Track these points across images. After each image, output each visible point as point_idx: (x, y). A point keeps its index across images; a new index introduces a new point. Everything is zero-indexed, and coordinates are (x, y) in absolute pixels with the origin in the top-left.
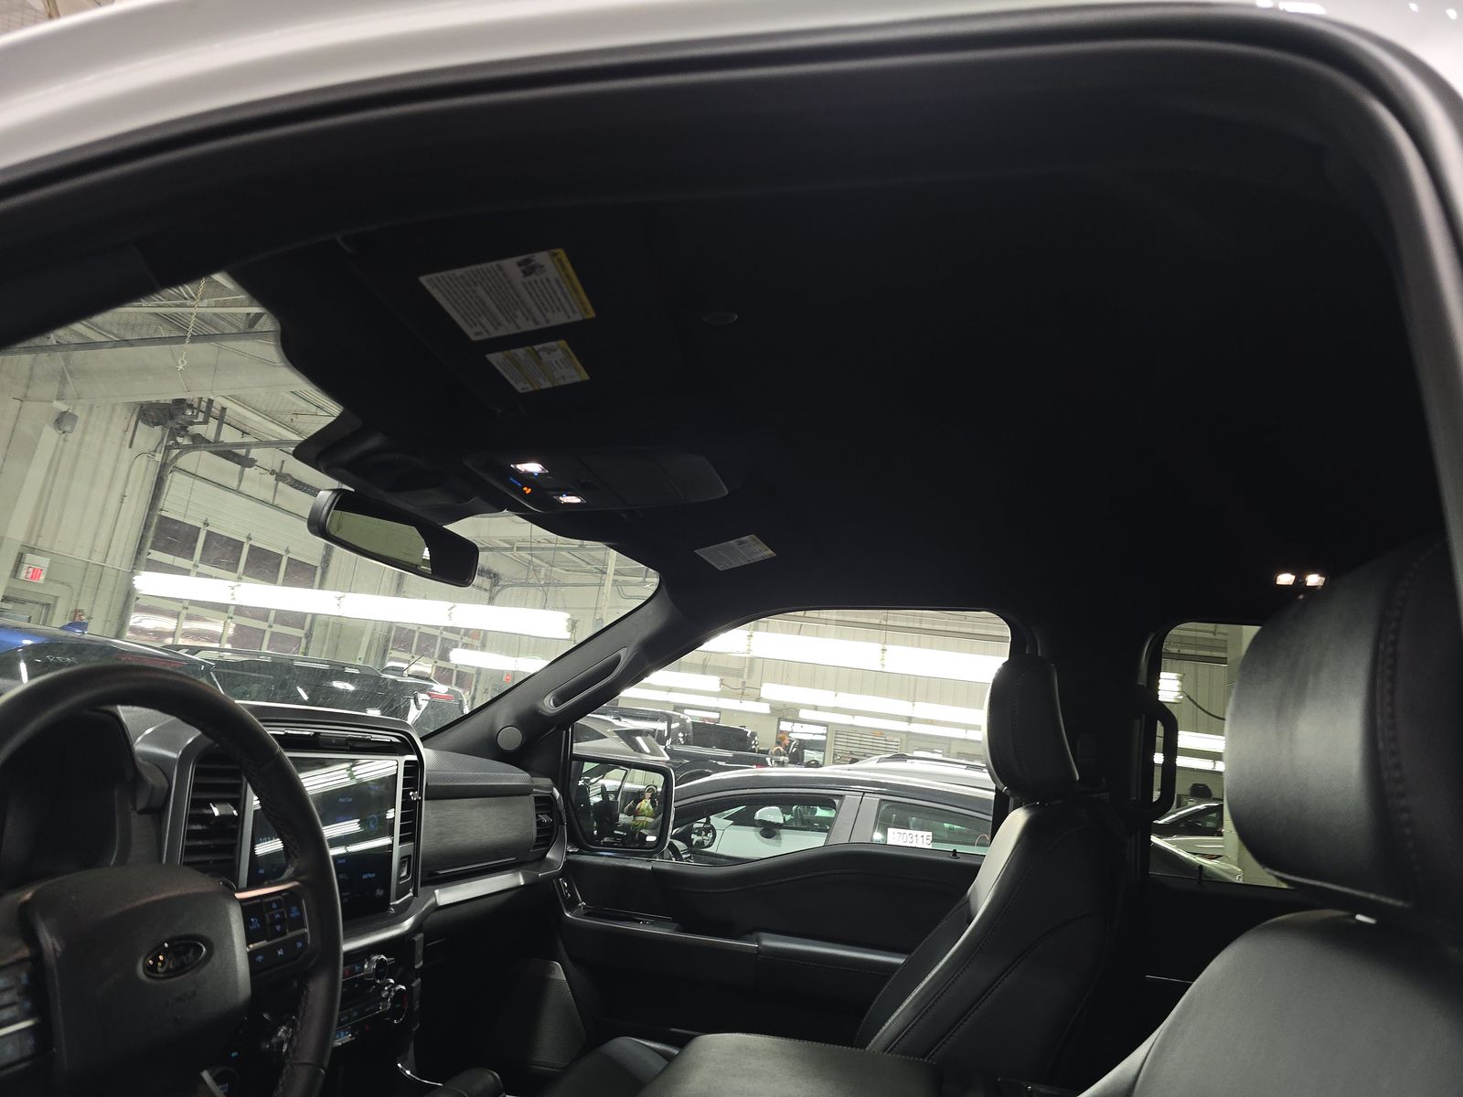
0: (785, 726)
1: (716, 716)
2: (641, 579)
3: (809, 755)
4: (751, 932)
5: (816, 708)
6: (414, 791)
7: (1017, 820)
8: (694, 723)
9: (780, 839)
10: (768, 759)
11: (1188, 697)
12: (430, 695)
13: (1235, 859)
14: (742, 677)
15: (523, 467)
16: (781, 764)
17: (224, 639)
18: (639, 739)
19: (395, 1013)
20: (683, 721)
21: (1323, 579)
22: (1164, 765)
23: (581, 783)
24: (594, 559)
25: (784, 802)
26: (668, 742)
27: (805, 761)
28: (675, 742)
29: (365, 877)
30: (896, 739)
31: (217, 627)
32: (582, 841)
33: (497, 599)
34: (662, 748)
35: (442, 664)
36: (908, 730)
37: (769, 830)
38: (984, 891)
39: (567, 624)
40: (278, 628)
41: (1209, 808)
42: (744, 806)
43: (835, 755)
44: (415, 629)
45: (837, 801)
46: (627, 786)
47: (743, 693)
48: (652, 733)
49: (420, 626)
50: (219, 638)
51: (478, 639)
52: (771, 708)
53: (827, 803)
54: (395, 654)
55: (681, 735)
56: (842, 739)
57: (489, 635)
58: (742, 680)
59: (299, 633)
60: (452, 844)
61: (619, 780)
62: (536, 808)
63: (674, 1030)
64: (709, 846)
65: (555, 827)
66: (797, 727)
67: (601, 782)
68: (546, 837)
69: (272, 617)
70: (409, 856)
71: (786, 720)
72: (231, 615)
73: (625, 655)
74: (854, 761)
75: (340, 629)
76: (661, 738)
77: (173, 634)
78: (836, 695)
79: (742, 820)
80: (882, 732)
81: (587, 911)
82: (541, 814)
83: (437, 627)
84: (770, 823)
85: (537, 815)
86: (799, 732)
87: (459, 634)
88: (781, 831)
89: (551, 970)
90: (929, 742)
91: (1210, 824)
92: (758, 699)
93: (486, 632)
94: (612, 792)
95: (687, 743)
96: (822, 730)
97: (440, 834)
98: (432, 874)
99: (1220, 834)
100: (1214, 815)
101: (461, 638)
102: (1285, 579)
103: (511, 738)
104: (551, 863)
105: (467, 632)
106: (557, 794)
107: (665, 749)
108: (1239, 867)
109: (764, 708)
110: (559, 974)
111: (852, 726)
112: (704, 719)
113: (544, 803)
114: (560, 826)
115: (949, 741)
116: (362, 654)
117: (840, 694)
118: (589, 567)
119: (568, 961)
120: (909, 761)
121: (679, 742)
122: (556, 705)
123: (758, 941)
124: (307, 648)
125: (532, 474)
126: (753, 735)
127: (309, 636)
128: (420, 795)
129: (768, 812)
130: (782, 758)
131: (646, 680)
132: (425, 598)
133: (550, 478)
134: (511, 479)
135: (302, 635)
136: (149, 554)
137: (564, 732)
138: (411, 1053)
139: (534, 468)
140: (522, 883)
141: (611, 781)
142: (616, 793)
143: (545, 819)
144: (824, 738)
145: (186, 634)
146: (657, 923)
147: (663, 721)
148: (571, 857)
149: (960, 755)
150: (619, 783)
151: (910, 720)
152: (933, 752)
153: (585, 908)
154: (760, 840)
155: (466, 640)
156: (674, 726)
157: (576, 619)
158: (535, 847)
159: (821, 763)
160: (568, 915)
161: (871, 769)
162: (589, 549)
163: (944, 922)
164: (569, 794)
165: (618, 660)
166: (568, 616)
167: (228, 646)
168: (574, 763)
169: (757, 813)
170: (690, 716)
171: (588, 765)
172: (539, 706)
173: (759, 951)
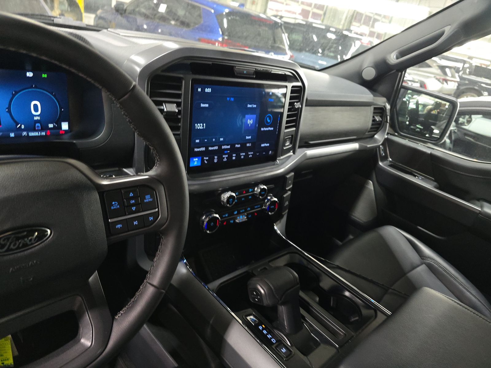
4: (478, 200)
6: (297, 102)
8: (476, 66)
12: (362, 42)
18: (447, 70)
19: (270, 209)
20: (471, 64)
23: (404, 99)
26: (461, 73)
28: (464, 73)
29: (263, 145)
34: (457, 75)
40: (316, 11)
44: (364, 13)
48: (454, 68)
55: (468, 70)
59: (322, 12)
62: (374, 113)
65: (382, 124)
68: (377, 127)
69: (313, 6)
70: (292, 135)
72: (300, 4)
73: (448, 31)
76: (457, 70)
81: (391, 163)
82: (376, 116)
83: (373, 13)
85: (373, 117)
87: (381, 17)
89: (367, 183)
95: (470, 74)
98: (306, 143)
103: (369, 74)
104: (376, 141)
106: (388, 106)
107: (459, 76)
113: (380, 111)
114: (385, 123)
119: (376, 183)
122: (397, 58)
123: (482, 207)
124: (323, 19)
127: (325, 14)
128: (302, 105)
135: (323, 14)
137: (400, 74)
138: (284, 219)
140: (357, 148)
143: (378, 119)
146: (425, 179)
147: (461, 63)
153: (390, 162)
155: (384, 20)
156: (466, 66)
158: (369, 132)
160: (381, 164)
164: (396, 105)
165: (442, 34)
168: (402, 90)
170: (475, 63)
171: (409, 91)
172: (388, 57)
173: (480, 213)
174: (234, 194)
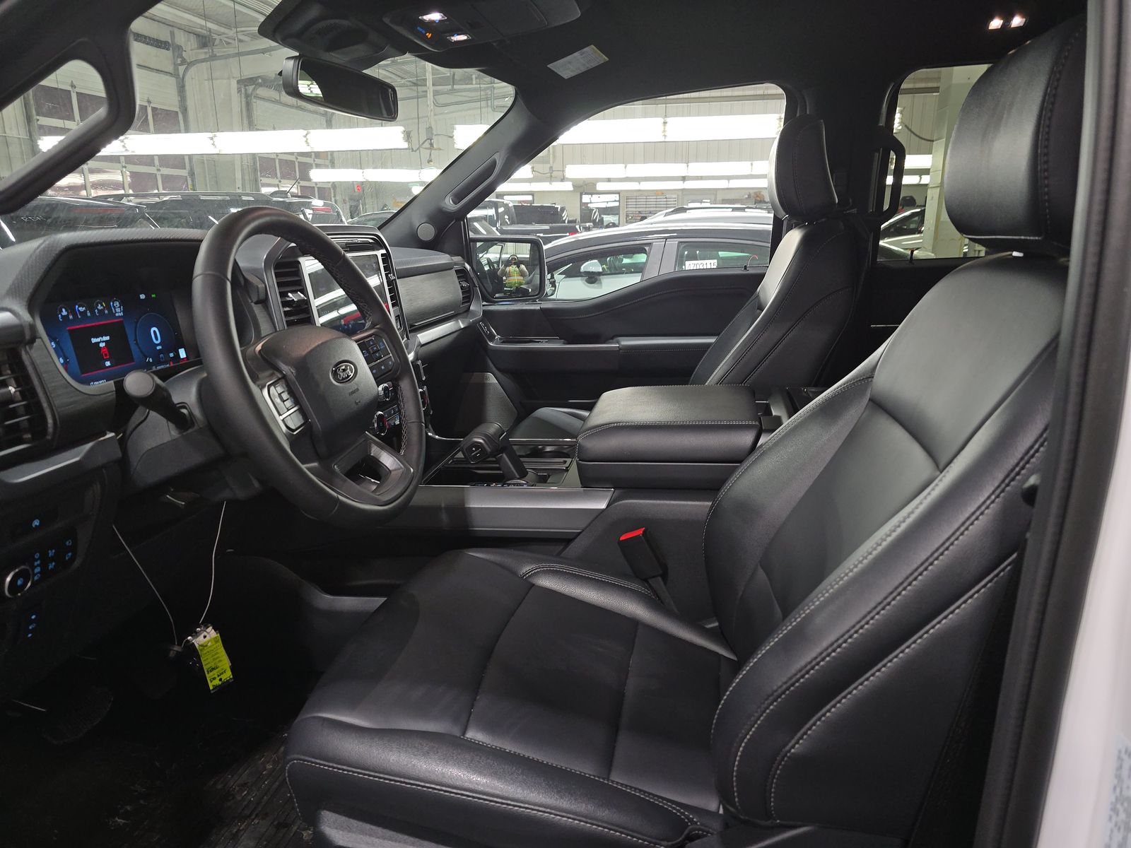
0: (586, 198)
1: (529, 198)
2: (450, 87)
3: (607, 219)
4: (612, 338)
5: (609, 180)
6: (390, 273)
7: (792, 239)
9: (601, 283)
10: (577, 227)
11: (906, 126)
12: (313, 209)
13: (931, 248)
14: (548, 162)
15: (428, 17)
16: (588, 229)
17: (126, 186)
18: (476, 224)
20: (506, 206)
21: (1024, 20)
22: (893, 185)
23: (477, 257)
24: (407, 72)
25: (600, 255)
26: (498, 224)
27: (605, 224)
28: (504, 223)
30: (674, 196)
31: (117, 177)
32: (488, 298)
33: (333, 122)
34: (494, 229)
35: (303, 183)
36: (682, 188)
37: (592, 278)
38: (771, 288)
39: (403, 135)
40: (165, 171)
41: (913, 213)
42: (572, 263)
43: (627, 216)
44: (275, 157)
45: (647, 248)
46: (504, 256)
47: (551, 176)
48: (485, 218)
49: (277, 154)
50: (120, 185)
51: (330, 159)
52: (573, 186)
53: (640, 249)
54: (265, 180)
55: (506, 217)
56: (632, 202)
57: (335, 154)
58: (549, 166)
59: (184, 173)
60: (418, 306)
61: (496, 253)
62: (458, 278)
63: (571, 401)
64: (552, 295)
65: (472, 289)
66: (595, 198)
67: (485, 256)
68: (468, 296)
70: (398, 316)
71: (586, 194)
72: (124, 164)
73: (500, 159)
74: (643, 218)
75: (214, 164)
77: (84, 187)
78: (626, 167)
79: (572, 273)
80: (662, 192)
81: (501, 340)
82: (462, 281)
83: (292, 154)
84: (593, 273)
85: (459, 282)
86: (596, 202)
87: (311, 157)
88: (601, 277)
89: (487, 378)
90: (699, 195)
91: (912, 226)
92: (563, 179)
93: (332, 152)
94: (495, 262)
95: (512, 223)
96: (616, 197)
97: (411, 300)
98: (411, 326)
99: (920, 232)
100: (916, 218)
101: (314, 161)
102: (996, 23)
103: (427, 232)
104: (474, 314)
105: (318, 155)
106: (468, 267)
107: (497, 229)
108: (932, 253)
109: (568, 186)
110: (492, 379)
111: (639, 190)
112: (520, 202)
113: (462, 274)
114: (474, 288)
115: (714, 191)
116: (239, 184)
117: (629, 166)
118: (403, 81)
119: (496, 371)
120: (688, 211)
121: (507, 223)
122: (455, 203)
123: (618, 342)
124: (193, 185)
125: (433, 22)
126: (563, 209)
127: (192, 174)
128: (394, 275)
129: (591, 265)
130: (587, 224)
131: (512, 177)
132: (274, 129)
133: (448, 23)
134: (418, 28)
135: (187, 175)
136: (38, 120)
137: (462, 222)
139: (435, 16)
140: (462, 326)
141: (493, 254)
142: (498, 263)
143: (464, 284)
144: (617, 204)
145: (96, 185)
146: (549, 341)
148: (485, 308)
149: (724, 201)
150: (498, 256)
151: (684, 179)
152: (701, 202)
153: (498, 338)
154: (587, 286)
155: (318, 161)
156: (501, 210)
157: (410, 130)
158: (463, 303)
159: (617, 224)
160: (491, 344)
161: (659, 221)
162: (400, 63)
163: (742, 312)
164: (474, 267)
165: (494, 163)
166: (402, 129)
167: (131, 192)
168: (471, 244)
169: (582, 267)
170: (511, 201)
171: (479, 244)
172: (443, 205)
173: (620, 349)
174: (386, 385)
